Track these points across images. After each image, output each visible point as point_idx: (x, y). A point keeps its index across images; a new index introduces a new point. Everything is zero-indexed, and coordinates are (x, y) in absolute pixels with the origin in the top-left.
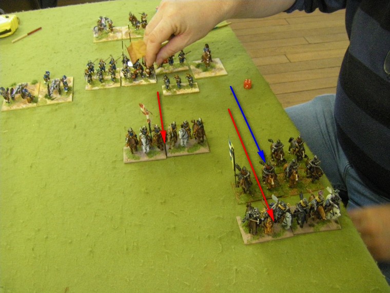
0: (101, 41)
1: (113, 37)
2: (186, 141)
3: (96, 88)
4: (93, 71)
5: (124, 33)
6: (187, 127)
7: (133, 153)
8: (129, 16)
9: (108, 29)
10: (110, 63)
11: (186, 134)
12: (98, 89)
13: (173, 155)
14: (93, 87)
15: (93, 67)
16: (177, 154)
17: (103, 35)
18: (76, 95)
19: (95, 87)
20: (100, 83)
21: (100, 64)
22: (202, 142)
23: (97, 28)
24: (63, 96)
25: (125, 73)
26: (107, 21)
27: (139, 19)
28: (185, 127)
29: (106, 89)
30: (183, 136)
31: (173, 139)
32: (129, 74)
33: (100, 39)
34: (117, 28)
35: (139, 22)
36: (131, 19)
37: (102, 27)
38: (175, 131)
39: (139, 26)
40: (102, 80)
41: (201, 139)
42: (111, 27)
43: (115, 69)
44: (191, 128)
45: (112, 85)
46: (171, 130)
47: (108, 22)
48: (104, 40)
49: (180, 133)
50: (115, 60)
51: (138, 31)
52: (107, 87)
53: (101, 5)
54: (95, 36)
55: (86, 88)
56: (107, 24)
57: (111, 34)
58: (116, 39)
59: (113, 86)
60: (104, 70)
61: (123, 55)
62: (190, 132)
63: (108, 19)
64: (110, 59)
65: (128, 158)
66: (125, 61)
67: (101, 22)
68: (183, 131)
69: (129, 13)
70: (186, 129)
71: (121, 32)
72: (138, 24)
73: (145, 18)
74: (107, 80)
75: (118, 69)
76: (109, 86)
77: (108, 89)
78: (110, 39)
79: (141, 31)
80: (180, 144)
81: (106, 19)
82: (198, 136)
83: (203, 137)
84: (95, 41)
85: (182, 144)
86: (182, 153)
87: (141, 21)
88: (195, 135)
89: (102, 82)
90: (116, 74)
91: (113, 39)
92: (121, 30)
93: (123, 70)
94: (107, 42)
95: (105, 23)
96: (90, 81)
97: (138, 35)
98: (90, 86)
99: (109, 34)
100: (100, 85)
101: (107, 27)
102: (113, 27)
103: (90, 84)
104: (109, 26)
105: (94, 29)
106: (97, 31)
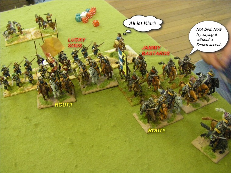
0: (12, 44)
1: (24, 39)
2: (96, 78)
3: (15, 93)
4: (9, 75)
5: (33, 33)
6: (96, 66)
7: (45, 99)
8: (35, 19)
9: (17, 32)
10: (25, 65)
11: (96, 72)
12: (17, 94)
13: (87, 92)
15: (8, 71)
16: (91, 91)
17: (14, 38)
19: (13, 92)
20: (18, 87)
21: (14, 67)
22: (111, 77)
23: (7, 32)
25: (43, 73)
26: (15, 25)
27: (45, 19)
28: (94, 66)
29: (25, 92)
30: (93, 75)
31: (85, 79)
32: (46, 73)
33: (12, 42)
34: (26, 30)
35: (45, 22)
36: (38, 20)
37: (12, 31)
38: (86, 71)
39: (46, 26)
40: (19, 84)
41: (110, 75)
42: (20, 30)
43: (31, 70)
44: (99, 66)
46: (82, 71)
47: (17, 25)
48: (15, 42)
49: (90, 72)
50: (30, 61)
51: (46, 31)
52: (26, 90)
53: (9, 13)
54: (6, 40)
55: (4, 95)
56: (16, 28)
57: (21, 36)
58: (26, 40)
59: (32, 89)
60: (20, 73)
61: (37, 55)
62: (99, 70)
63: (16, 23)
64: (25, 61)
65: (42, 104)
66: (40, 61)
67: (10, 26)
68: (92, 70)
69: (34, 16)
70: (95, 68)
71: (30, 33)
72: (45, 24)
73: (50, 18)
74: (24, 83)
75: (34, 70)
77: (28, 92)
78: (21, 41)
79: (48, 30)
80: (91, 82)
81: (14, 23)
82: (106, 73)
83: (111, 73)
84: (7, 45)
85: (93, 82)
86: (95, 89)
87: (47, 21)
88: (103, 72)
89: (20, 87)
90: (33, 75)
91: (23, 41)
92: (29, 31)
93: (40, 71)
94: (18, 44)
95: (14, 26)
96: (8, 87)
97: (46, 34)
98: (8, 92)
99: (19, 36)
100: (18, 90)
101: (16, 30)
102: (22, 30)
103: (7, 90)
104: (18, 29)
105: (5, 33)
106: (8, 35)
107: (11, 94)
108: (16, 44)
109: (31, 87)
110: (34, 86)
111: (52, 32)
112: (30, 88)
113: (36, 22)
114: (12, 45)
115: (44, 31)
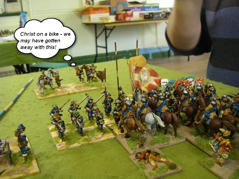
1: (63, 92)
3: (76, 145)
10: (87, 106)
12: (80, 146)
14: (70, 145)
18: (43, 161)
24: (18, 167)
29: (91, 144)
42: (58, 81)
45: (101, 138)
52: (94, 140)
55: (58, 147)
59: (103, 138)
73: (94, 70)
76: (97, 139)
77: (97, 143)
78: (60, 94)
81: (51, 71)
84: (41, 98)
91: (63, 94)
94: (56, 97)
97: (92, 87)
98: (64, 142)
99: (56, 89)
100: (80, 140)
101: (53, 80)
102: (60, 80)
103: (62, 140)
104: (56, 80)
105: (39, 82)
106: (43, 85)
107: (69, 146)
108: (53, 97)
109: (101, 136)
110: (105, 135)
111: (99, 85)
112: (100, 138)
113: (76, 74)
114: (48, 98)
115: (89, 84)
